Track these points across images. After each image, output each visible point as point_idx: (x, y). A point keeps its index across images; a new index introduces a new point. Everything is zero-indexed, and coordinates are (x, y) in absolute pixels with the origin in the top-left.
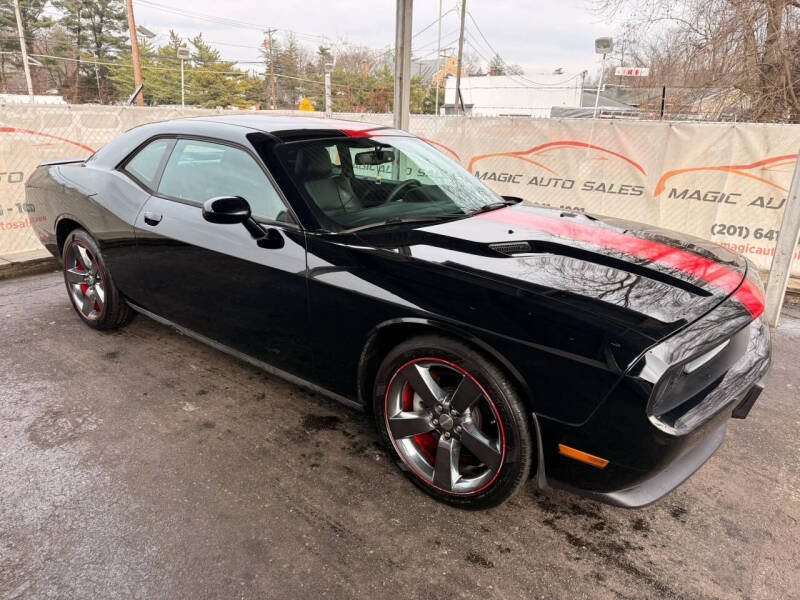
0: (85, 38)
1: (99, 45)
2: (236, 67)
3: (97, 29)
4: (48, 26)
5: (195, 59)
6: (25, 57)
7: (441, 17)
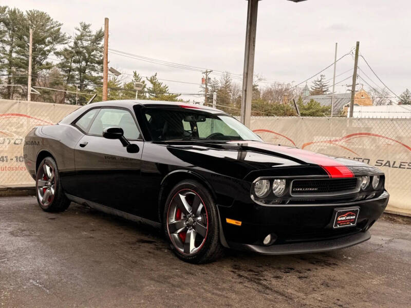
0: (73, 77)
1: (82, 81)
3: (82, 70)
4: (49, 68)
5: (150, 92)
6: (30, 88)
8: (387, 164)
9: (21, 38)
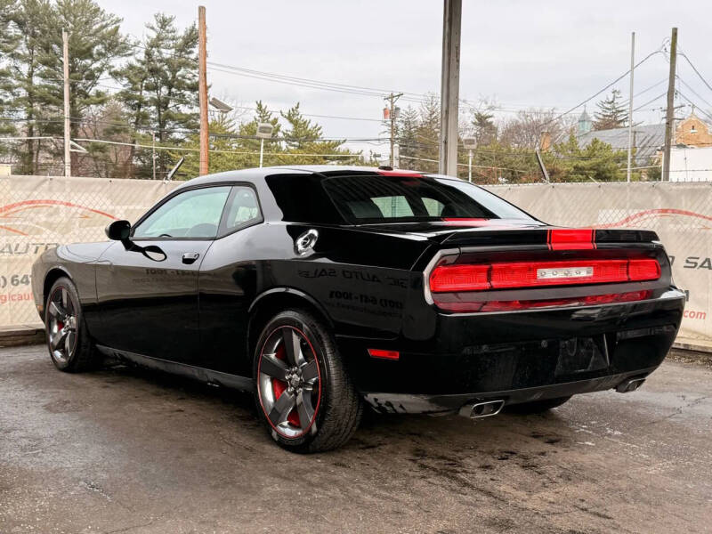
0: (145, 116)
1: (162, 124)
2: (342, 147)
3: (161, 104)
4: (102, 102)
5: (288, 139)
6: (68, 142)
7: (633, 68)
8: (706, 265)
9: (47, 48)
